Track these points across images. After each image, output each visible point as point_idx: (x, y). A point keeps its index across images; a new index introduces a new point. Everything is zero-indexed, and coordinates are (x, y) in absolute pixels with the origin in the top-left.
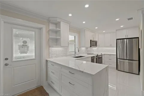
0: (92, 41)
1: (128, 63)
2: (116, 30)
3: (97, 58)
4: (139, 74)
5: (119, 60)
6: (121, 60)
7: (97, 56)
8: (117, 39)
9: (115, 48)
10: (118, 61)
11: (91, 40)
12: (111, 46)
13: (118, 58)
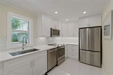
0: (53, 30)
1: (89, 54)
2: (79, 19)
3: (57, 50)
4: (101, 67)
5: (81, 50)
6: (83, 51)
7: (57, 48)
8: (80, 29)
9: (78, 38)
10: (81, 53)
11: (51, 28)
12: (74, 36)
13: (80, 48)
